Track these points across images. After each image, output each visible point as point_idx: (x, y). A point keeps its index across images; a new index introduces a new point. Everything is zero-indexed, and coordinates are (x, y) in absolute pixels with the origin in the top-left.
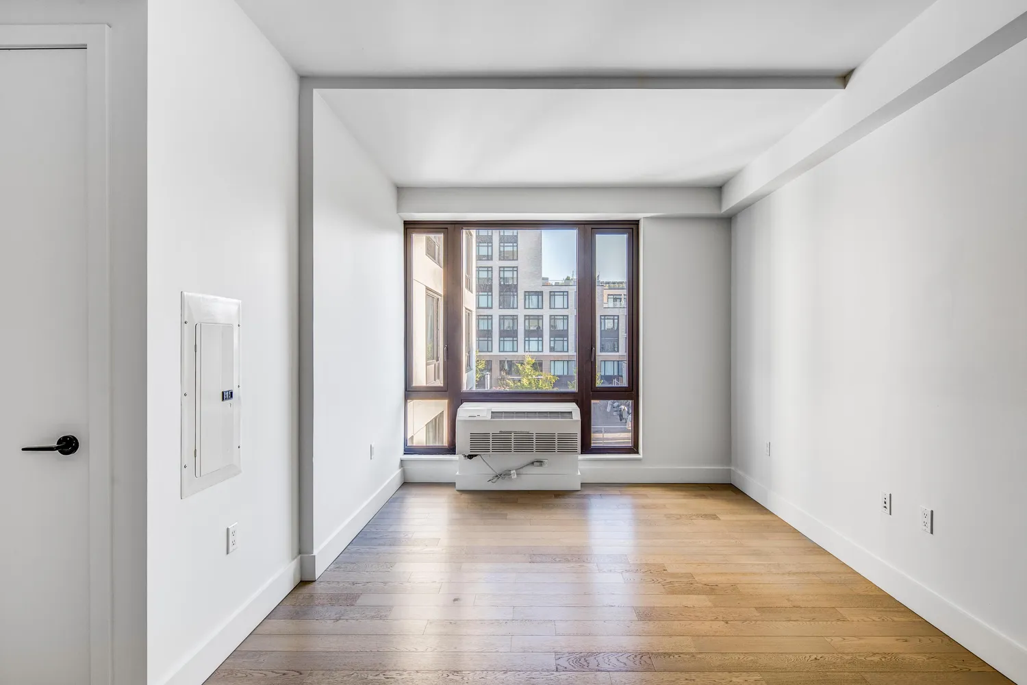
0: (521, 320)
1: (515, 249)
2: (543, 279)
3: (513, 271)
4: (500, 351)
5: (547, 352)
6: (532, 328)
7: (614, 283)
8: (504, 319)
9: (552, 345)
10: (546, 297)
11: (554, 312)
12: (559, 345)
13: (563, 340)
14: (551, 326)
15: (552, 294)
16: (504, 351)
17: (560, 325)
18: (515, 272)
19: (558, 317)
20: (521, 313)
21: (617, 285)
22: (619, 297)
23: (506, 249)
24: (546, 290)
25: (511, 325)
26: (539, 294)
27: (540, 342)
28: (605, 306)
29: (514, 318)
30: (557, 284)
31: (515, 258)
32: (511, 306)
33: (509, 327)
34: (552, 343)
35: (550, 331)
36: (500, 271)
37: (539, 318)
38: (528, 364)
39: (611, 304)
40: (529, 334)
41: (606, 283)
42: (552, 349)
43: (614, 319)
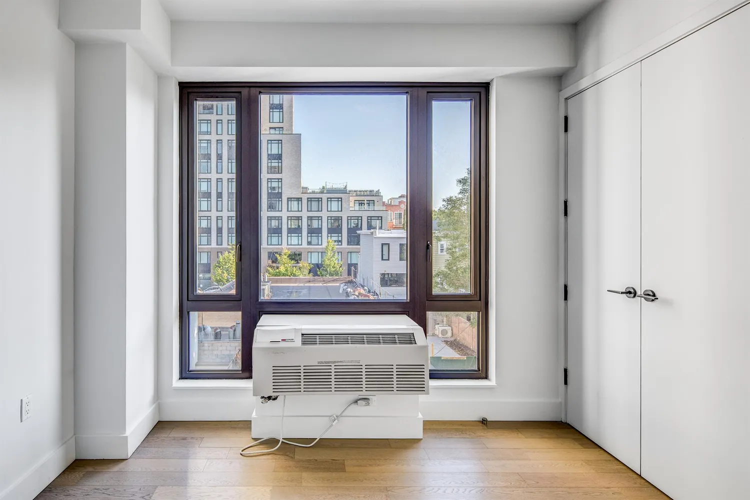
0: (285, 221)
1: (280, 164)
2: (303, 188)
3: (278, 182)
4: (268, 245)
5: (305, 245)
6: (293, 227)
7: (360, 191)
8: (271, 220)
9: (309, 240)
10: (305, 202)
11: (311, 214)
12: (314, 240)
13: (318, 236)
14: (308, 226)
15: (310, 200)
16: (271, 245)
17: (315, 224)
18: (280, 183)
19: (314, 218)
20: (284, 214)
21: (362, 192)
22: (363, 202)
23: (273, 165)
24: (305, 197)
25: (277, 224)
26: (299, 200)
27: (300, 238)
28: (351, 209)
29: (279, 219)
30: (313, 192)
31: (280, 172)
32: (277, 210)
33: (275, 226)
34: (309, 238)
35: (308, 228)
36: (268, 182)
37: (299, 218)
38: (285, 255)
39: (357, 208)
40: (291, 231)
41: (355, 191)
42: (309, 243)
43: (358, 219)
